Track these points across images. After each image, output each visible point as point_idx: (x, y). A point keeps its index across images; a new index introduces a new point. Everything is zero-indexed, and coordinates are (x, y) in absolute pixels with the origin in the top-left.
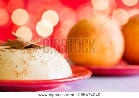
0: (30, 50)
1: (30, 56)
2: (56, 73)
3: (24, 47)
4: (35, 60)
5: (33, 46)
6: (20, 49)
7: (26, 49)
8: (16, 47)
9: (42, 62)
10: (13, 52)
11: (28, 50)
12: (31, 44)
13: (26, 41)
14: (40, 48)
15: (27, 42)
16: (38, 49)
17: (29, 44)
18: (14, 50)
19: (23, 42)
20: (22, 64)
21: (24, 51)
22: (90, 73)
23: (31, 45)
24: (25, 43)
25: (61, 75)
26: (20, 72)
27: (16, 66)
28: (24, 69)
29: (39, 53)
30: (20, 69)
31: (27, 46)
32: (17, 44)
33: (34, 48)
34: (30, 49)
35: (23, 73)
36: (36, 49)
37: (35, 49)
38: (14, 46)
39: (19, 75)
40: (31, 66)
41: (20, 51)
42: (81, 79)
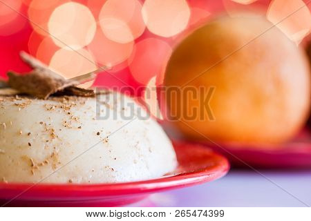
0: (65, 101)
1: (67, 118)
2: (134, 165)
3: (52, 92)
4: (80, 128)
5: (74, 90)
6: (40, 98)
7: (55, 98)
8: (30, 91)
9: (98, 134)
10: (22, 106)
11: (62, 102)
12: (70, 84)
13: (58, 77)
14: (92, 96)
15: (60, 80)
16: (89, 99)
17: (65, 86)
18: (25, 100)
19: (49, 79)
20: (44, 138)
21: (49, 103)
22: (225, 165)
23: (71, 87)
24: (54, 82)
25: (148, 168)
26: (38, 162)
27: (30, 145)
28: (51, 154)
29: (89, 109)
30: (38, 153)
31: (58, 91)
32: (33, 85)
33: (78, 96)
34: (68, 99)
35: (46, 162)
36: (84, 99)
37: (80, 98)
38: (24, 89)
39: (36, 168)
40: (69, 144)
41: (42, 102)
42: (200, 183)
